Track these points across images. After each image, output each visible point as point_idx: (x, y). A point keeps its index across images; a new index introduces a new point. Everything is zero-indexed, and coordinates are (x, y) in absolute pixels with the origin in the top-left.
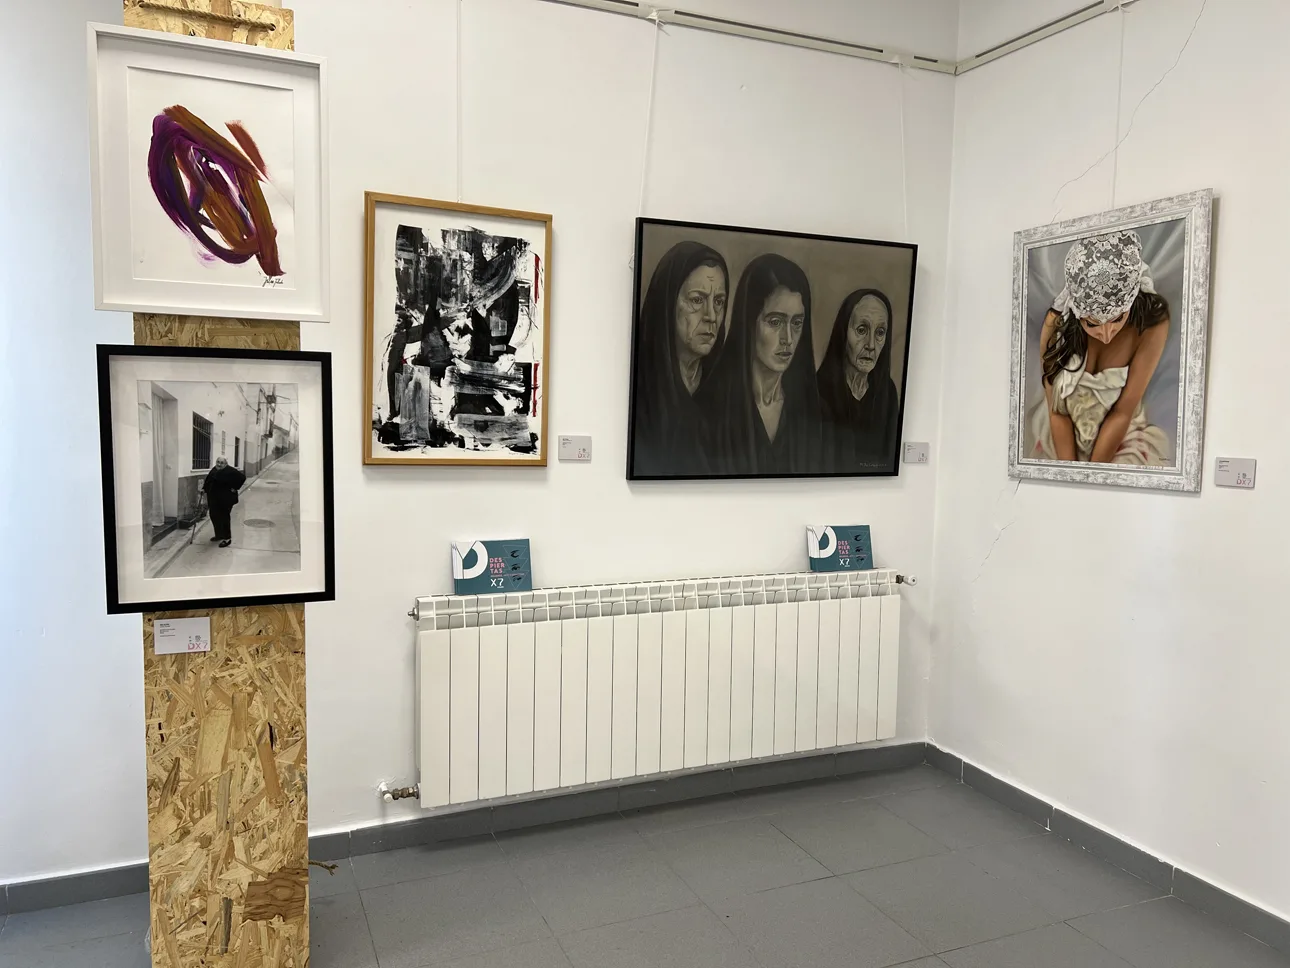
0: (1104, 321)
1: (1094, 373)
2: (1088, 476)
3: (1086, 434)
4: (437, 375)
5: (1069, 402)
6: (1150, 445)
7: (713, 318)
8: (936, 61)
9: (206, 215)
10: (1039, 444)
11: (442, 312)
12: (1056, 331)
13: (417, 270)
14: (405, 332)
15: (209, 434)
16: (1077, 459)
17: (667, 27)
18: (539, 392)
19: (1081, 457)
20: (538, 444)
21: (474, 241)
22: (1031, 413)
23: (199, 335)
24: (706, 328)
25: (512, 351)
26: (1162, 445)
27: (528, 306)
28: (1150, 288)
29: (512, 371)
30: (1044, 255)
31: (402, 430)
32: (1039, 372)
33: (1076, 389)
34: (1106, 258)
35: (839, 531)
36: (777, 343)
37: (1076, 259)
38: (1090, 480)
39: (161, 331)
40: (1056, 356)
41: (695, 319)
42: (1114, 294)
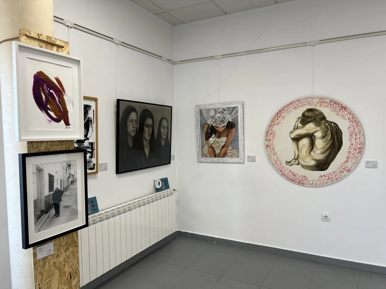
0: (220, 127)
1: (219, 138)
2: (219, 161)
3: (217, 152)
5: (213, 145)
6: (233, 154)
7: (135, 126)
8: (171, 61)
9: (49, 107)
10: (205, 154)
12: (208, 128)
15: (53, 180)
16: (215, 157)
17: (119, 46)
18: (95, 151)
19: (216, 157)
20: (95, 167)
22: (203, 147)
23: (47, 147)
24: (133, 129)
26: (236, 154)
27: (92, 125)
28: (231, 120)
29: (88, 145)
30: (204, 112)
32: (204, 138)
33: (214, 142)
34: (220, 113)
35: (161, 180)
36: (148, 132)
37: (212, 113)
38: (219, 162)
39: (36, 146)
40: (208, 134)
41: (131, 126)
42: (222, 121)
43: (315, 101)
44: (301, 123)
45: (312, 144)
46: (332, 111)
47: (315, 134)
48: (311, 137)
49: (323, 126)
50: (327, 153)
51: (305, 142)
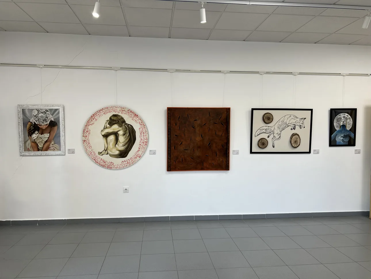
0: (43, 125)
1: (42, 134)
5: (36, 140)
6: (55, 147)
10: (28, 148)
12: (31, 126)
16: (39, 151)
22: (25, 142)
28: (53, 120)
30: (27, 111)
32: (27, 134)
33: (37, 137)
38: (42, 155)
40: (31, 131)
42: (45, 120)
43: (118, 109)
44: (108, 124)
45: (117, 140)
46: (129, 117)
47: (118, 133)
48: (116, 134)
49: (124, 127)
50: (126, 146)
51: (112, 138)
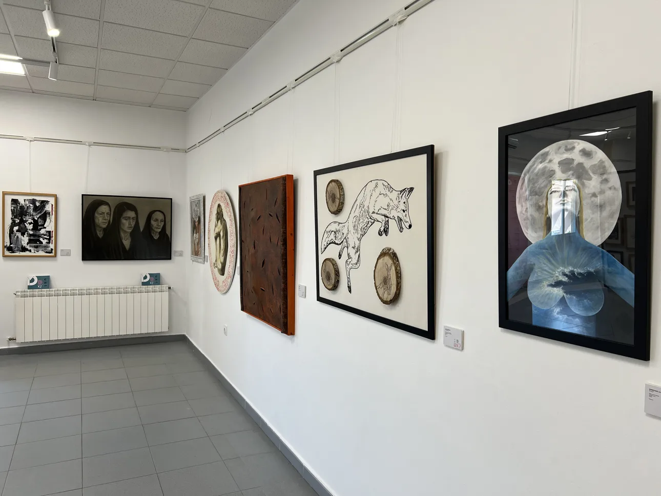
0: (196, 221)
1: (196, 234)
3: (196, 249)
4: (23, 234)
6: (200, 252)
8: (178, 149)
10: (193, 251)
11: (24, 219)
12: (194, 223)
13: (17, 209)
14: (14, 224)
16: (196, 255)
18: (53, 238)
20: (53, 251)
21: (33, 201)
24: (104, 221)
25: (45, 228)
27: (50, 217)
28: (199, 215)
29: (45, 233)
31: (13, 248)
35: (151, 274)
36: (127, 224)
37: (194, 206)
40: (194, 229)
41: (101, 219)
43: (220, 195)
44: (217, 220)
45: (220, 245)
47: (220, 233)
48: (220, 236)
49: (223, 224)
51: (218, 242)
